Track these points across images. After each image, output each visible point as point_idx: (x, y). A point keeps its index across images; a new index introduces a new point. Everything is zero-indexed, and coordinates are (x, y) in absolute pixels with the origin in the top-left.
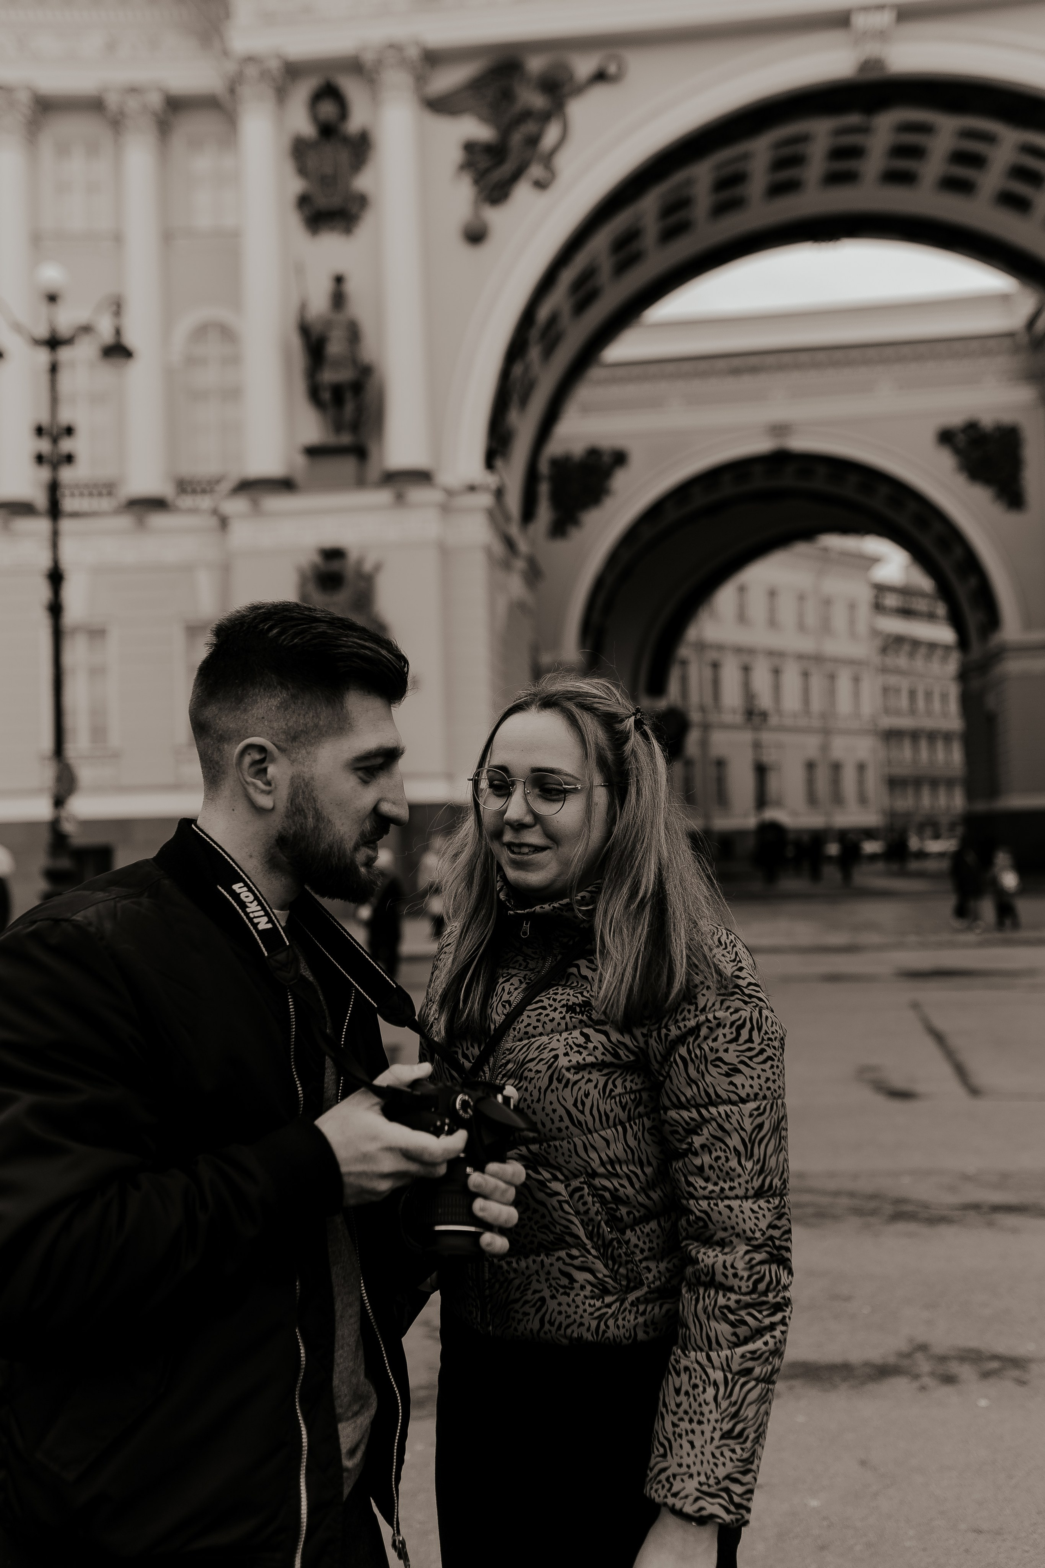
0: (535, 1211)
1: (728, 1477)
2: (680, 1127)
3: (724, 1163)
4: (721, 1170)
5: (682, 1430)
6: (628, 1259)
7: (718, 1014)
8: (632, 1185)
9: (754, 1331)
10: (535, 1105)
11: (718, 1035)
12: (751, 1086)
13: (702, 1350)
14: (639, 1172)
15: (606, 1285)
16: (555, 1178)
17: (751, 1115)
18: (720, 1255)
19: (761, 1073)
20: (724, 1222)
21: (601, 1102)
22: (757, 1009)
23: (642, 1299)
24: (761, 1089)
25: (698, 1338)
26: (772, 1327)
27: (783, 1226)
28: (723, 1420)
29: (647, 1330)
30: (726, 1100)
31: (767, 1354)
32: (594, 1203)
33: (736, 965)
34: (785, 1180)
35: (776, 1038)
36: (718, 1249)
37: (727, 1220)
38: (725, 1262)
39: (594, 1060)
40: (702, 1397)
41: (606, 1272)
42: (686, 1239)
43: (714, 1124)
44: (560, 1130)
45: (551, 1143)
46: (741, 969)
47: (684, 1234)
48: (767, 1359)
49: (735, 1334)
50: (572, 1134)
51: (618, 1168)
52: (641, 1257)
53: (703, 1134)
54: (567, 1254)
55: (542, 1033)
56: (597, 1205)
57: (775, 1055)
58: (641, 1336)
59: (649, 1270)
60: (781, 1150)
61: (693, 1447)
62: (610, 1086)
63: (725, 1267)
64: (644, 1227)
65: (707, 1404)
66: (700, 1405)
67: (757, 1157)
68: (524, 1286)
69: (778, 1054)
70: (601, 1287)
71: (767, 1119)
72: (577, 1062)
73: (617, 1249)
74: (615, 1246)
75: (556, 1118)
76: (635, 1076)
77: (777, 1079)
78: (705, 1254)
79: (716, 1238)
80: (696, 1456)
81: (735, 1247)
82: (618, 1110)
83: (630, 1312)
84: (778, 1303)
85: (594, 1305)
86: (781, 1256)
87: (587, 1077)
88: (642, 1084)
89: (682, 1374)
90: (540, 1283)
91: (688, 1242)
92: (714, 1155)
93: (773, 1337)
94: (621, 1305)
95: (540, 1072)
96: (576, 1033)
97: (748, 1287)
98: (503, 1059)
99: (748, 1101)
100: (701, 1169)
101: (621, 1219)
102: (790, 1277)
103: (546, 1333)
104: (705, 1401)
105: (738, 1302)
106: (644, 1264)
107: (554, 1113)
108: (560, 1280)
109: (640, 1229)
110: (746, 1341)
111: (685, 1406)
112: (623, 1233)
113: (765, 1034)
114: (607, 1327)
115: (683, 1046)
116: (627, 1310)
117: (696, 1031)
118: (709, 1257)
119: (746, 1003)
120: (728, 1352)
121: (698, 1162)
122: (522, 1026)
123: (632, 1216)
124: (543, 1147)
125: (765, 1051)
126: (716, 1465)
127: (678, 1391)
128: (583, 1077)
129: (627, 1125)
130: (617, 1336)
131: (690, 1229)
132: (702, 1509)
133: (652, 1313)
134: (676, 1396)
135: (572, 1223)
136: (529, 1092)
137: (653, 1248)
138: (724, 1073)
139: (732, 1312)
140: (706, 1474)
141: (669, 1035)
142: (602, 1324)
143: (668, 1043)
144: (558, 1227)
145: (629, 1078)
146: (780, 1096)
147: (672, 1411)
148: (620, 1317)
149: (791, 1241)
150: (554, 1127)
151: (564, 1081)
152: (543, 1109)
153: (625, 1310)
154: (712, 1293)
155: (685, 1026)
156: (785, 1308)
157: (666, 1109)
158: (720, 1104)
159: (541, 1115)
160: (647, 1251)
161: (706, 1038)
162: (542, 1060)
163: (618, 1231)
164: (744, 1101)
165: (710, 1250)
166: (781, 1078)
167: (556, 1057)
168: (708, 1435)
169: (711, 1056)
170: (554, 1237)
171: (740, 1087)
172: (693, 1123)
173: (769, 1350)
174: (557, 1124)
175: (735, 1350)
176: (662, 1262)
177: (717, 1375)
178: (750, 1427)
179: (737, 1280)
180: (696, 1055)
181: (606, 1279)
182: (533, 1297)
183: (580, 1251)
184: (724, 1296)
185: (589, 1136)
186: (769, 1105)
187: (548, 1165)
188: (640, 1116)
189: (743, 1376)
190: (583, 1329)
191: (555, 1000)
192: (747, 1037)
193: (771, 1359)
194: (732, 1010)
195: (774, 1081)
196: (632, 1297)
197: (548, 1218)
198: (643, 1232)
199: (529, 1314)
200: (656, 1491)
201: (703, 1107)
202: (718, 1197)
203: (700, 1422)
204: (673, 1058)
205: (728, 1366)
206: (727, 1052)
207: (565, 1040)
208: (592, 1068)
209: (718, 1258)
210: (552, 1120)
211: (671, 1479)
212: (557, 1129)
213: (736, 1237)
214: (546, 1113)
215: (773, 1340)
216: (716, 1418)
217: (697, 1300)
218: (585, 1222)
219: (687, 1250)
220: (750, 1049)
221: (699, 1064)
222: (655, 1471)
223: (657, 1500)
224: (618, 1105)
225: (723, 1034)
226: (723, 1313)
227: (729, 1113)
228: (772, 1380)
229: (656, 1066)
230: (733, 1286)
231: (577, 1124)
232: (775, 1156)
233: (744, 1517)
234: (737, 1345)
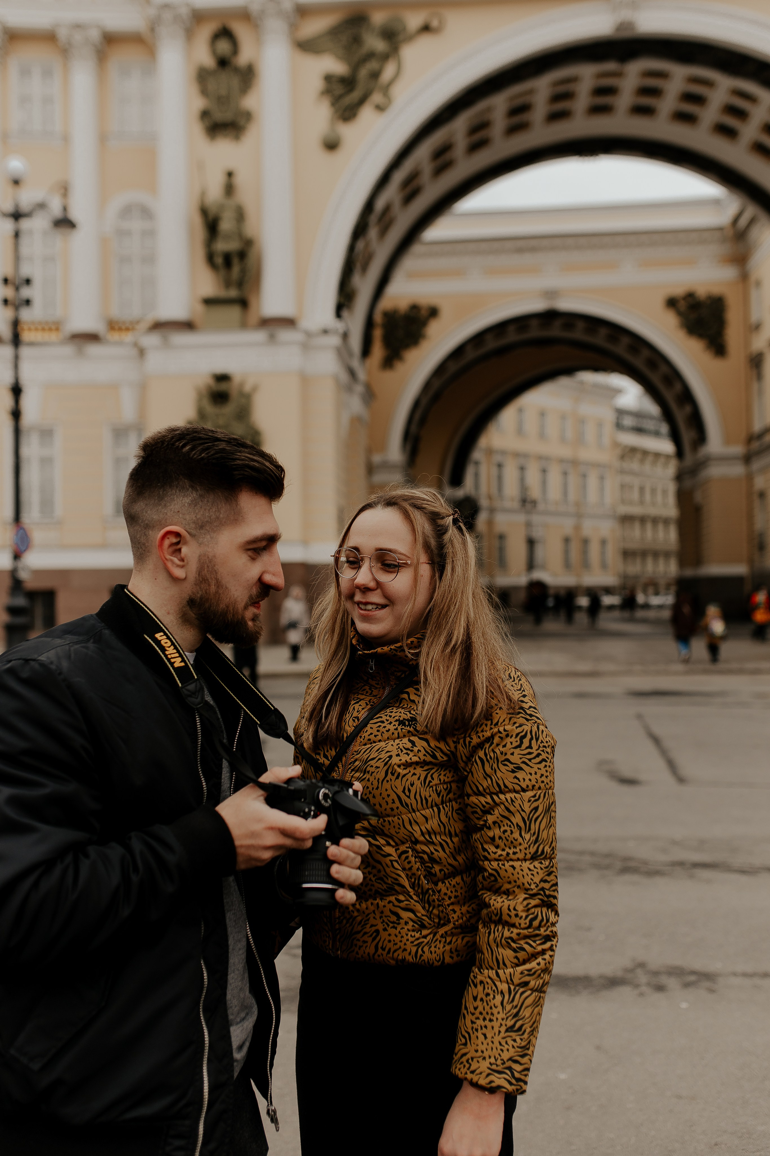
0: (374, 867)
1: (510, 1059)
2: (479, 809)
3: (510, 835)
4: (507, 840)
5: (478, 1026)
6: (440, 903)
7: (507, 728)
8: (444, 850)
9: (530, 955)
10: (375, 792)
11: (507, 743)
12: (530, 780)
13: (492, 969)
14: (449, 840)
15: (423, 921)
16: (389, 844)
17: (529, 801)
18: (505, 901)
19: (537, 770)
20: (509, 877)
21: (422, 790)
22: (536, 725)
23: (449, 933)
24: (537, 782)
25: (490, 960)
26: (543, 952)
27: (552, 880)
28: (507, 1018)
29: (452, 955)
30: (511, 789)
31: (540, 971)
32: (416, 862)
33: (521, 693)
34: (553, 848)
35: (549, 746)
36: (505, 897)
37: (511, 876)
38: (509, 906)
39: (418, 759)
40: (493, 1002)
41: (424, 912)
42: (482, 889)
43: (502, 806)
44: (392, 809)
45: (385, 819)
46: (524, 696)
47: (480, 886)
48: (540, 975)
49: (516, 957)
50: (401, 813)
51: (433, 837)
52: (449, 902)
53: (495, 814)
54: (396, 899)
55: (380, 740)
56: (418, 864)
57: (548, 758)
58: (448, 960)
59: (454, 911)
60: (551, 826)
61: (486, 1038)
62: (429, 778)
63: (509, 910)
64: (451, 881)
65: (496, 1007)
66: (491, 1008)
67: (534, 831)
68: (364, 922)
69: (550, 757)
70: (420, 923)
71: (541, 803)
72: (406, 761)
73: (432, 896)
74: (430, 894)
75: (390, 802)
76: (447, 771)
77: (549, 775)
78: (495, 900)
79: (503, 889)
80: (488, 1044)
81: (517, 895)
82: (434, 796)
83: (440, 942)
84: (548, 936)
85: (414, 936)
86: (550, 902)
87: (412, 771)
88: (452, 778)
89: (479, 986)
90: (376, 919)
91: (483, 892)
92: (502, 829)
93: (545, 959)
94: (434, 937)
95: (379, 767)
96: (405, 740)
97: (526, 923)
98: (352, 758)
99: (527, 791)
100: (493, 839)
101: (435, 875)
102: (556, 917)
103: (379, 956)
104: (494, 1005)
105: (518, 934)
106: (451, 907)
107: (388, 797)
108: (390, 917)
109: (449, 882)
110: (524, 962)
111: (480, 1009)
112: (436, 884)
113: (541, 743)
114: (424, 952)
115: (482, 750)
116: (438, 941)
117: (491, 739)
118: (498, 902)
119: (527, 720)
120: (512, 970)
121: (491, 834)
122: (366, 734)
123: (443, 872)
125: (541, 755)
126: (502, 1050)
128: (410, 772)
129: (441, 807)
130: (430, 959)
131: (485, 883)
132: (491, 1082)
133: (456, 943)
134: (474, 1002)
135: (400, 876)
136: (371, 782)
137: (458, 896)
138: (511, 770)
139: (514, 941)
140: (495, 1057)
141: (471, 742)
142: (420, 950)
143: (470, 748)
144: (390, 879)
145: (443, 773)
146: (550, 787)
147: (471, 1012)
148: (433, 945)
149: (558, 892)
150: (388, 807)
151: (396, 775)
152: (381, 794)
153: (436, 940)
154: (500, 928)
155: (483, 736)
156: (552, 939)
157: (469, 796)
158: (507, 792)
159: (379, 799)
160: (453, 898)
161: (498, 745)
162: (380, 759)
163: (433, 883)
164: (524, 790)
165: (499, 898)
166: (552, 775)
167: (390, 757)
168: (496, 1029)
169: (502, 758)
170: (386, 887)
171: (522, 780)
172: (487, 806)
173: (541, 969)
174: (391, 805)
175: (516, 968)
176: (464, 906)
177: (504, 987)
178: (526, 1024)
179: (518, 918)
180: (491, 758)
181: (424, 918)
182: (370, 929)
183: (405, 896)
184: (509, 930)
185: (413, 814)
186: (543, 793)
187: (383, 834)
188: (450, 800)
189: (522, 987)
190: (406, 954)
191: (390, 716)
192: (528, 744)
193: (542, 975)
194: (517, 725)
195: (547, 777)
196: (442, 931)
197: (383, 873)
198: (450, 884)
199: (367, 942)
200: (459, 1069)
201: (494, 794)
202: (505, 859)
203: (491, 1020)
204: (474, 758)
205: (511, 980)
206: (513, 755)
207: (397, 745)
208: (416, 765)
209: (504, 903)
210: (387, 802)
211: (470, 1061)
212: (390, 808)
213: (518, 888)
214: (383, 798)
215: (544, 962)
216: (503, 1017)
217: (490, 933)
218: (409, 876)
219: (482, 897)
220: (530, 753)
221: (492, 764)
222: (459, 1055)
223: (460, 1075)
224: (435, 792)
225: (510, 742)
226: (508, 942)
227: (514, 799)
228: (543, 990)
229: (462, 764)
230: (515, 923)
231: (404, 805)
232: (546, 830)
233: (521, 1087)
234: (518, 965)
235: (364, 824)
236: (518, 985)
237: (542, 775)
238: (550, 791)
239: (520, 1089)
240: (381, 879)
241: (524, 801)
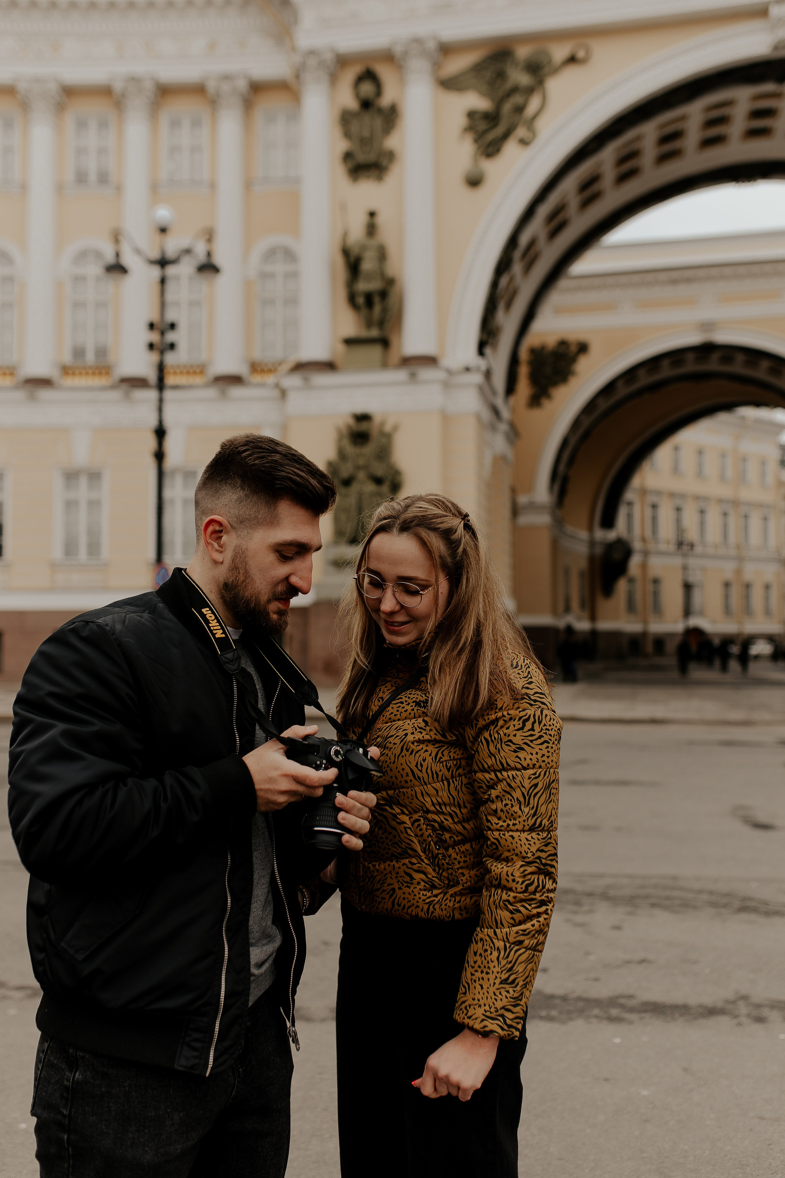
0: (390, 833)
1: (503, 1008)
2: (484, 784)
3: (510, 808)
5: (476, 978)
6: (449, 866)
7: (510, 712)
8: (453, 819)
9: (525, 917)
10: (392, 765)
11: (510, 725)
12: (531, 759)
13: (491, 928)
14: (458, 811)
15: (434, 882)
16: (403, 813)
17: (529, 778)
18: (505, 867)
19: (538, 751)
20: (508, 846)
21: (433, 765)
22: (540, 709)
23: (458, 893)
24: (537, 762)
25: (490, 920)
26: (539, 915)
27: (549, 851)
28: (502, 972)
29: (461, 913)
30: (513, 767)
31: (534, 932)
32: (427, 829)
33: (527, 680)
34: (552, 821)
35: (553, 730)
36: (505, 863)
37: (510, 845)
38: (507, 872)
39: (430, 738)
40: (490, 957)
41: (434, 875)
42: (485, 856)
43: (505, 782)
44: (406, 782)
45: (401, 790)
46: (530, 683)
48: (534, 935)
49: (512, 918)
50: (414, 785)
51: (443, 808)
52: (458, 866)
53: (498, 789)
54: (409, 861)
55: (399, 719)
56: (430, 831)
57: (551, 740)
59: (463, 875)
60: (551, 801)
61: (482, 988)
62: (440, 755)
63: (507, 875)
64: (461, 847)
65: (492, 962)
66: (488, 962)
67: (533, 805)
68: (380, 881)
70: (431, 884)
71: (540, 781)
72: (419, 738)
73: (442, 860)
74: (440, 858)
75: (405, 775)
76: (457, 749)
77: (551, 756)
78: (496, 866)
80: (484, 994)
81: (515, 863)
82: (445, 771)
83: (450, 901)
84: (543, 900)
85: (426, 895)
86: (547, 870)
87: (425, 748)
88: (461, 755)
89: (479, 943)
90: (392, 879)
91: (486, 859)
92: (504, 802)
93: (539, 922)
94: (444, 896)
95: (396, 744)
96: (420, 720)
97: (522, 888)
98: (375, 735)
99: (528, 769)
100: (495, 811)
101: (446, 841)
102: (554, 884)
103: (395, 911)
104: (491, 960)
105: (515, 897)
106: (460, 871)
107: (403, 771)
108: (405, 878)
109: (458, 848)
110: (520, 923)
111: (479, 963)
112: (446, 850)
113: (544, 726)
114: (435, 910)
115: (487, 732)
116: (448, 899)
117: (496, 722)
118: (498, 868)
119: (531, 705)
120: (508, 930)
121: (494, 807)
122: (388, 714)
123: (453, 839)
124: (396, 792)
125: (543, 737)
126: (496, 1000)
127: (475, 954)
128: (422, 748)
129: (451, 781)
131: (488, 850)
132: (485, 1026)
133: (464, 902)
134: (474, 956)
135: (413, 842)
136: (389, 756)
137: (467, 861)
138: (513, 750)
139: (511, 904)
140: (489, 1005)
141: (478, 724)
142: (431, 907)
143: (477, 729)
144: (404, 844)
145: (453, 750)
146: (552, 767)
147: (471, 965)
148: (443, 904)
149: (557, 862)
151: (410, 751)
152: (397, 767)
153: (446, 899)
154: (499, 891)
155: (488, 719)
156: (548, 904)
157: (476, 772)
158: (509, 770)
159: (394, 772)
160: (462, 862)
161: (502, 727)
162: (398, 736)
163: (443, 848)
164: (525, 769)
165: (500, 864)
167: (406, 735)
168: (492, 981)
169: (505, 739)
170: (401, 850)
171: (523, 759)
173: (535, 930)
174: (405, 778)
175: (512, 928)
176: (472, 871)
177: (500, 944)
178: (520, 977)
179: (515, 883)
180: (495, 738)
181: (434, 879)
182: (387, 888)
183: (417, 859)
184: (506, 894)
185: (425, 787)
186: (544, 771)
187: (399, 804)
188: (460, 775)
189: (517, 945)
190: (419, 910)
191: (408, 698)
192: (530, 727)
193: (536, 935)
194: (521, 710)
195: (548, 757)
196: (451, 891)
197: (397, 838)
198: (460, 850)
199: (385, 898)
200: (459, 1015)
201: (498, 771)
202: (506, 830)
203: (487, 973)
204: (480, 739)
205: (507, 938)
206: (516, 737)
207: (413, 724)
208: (429, 743)
209: (503, 869)
210: (401, 775)
211: (468, 1008)
212: (404, 781)
213: (516, 856)
214: (398, 771)
215: (538, 923)
216: (498, 971)
217: (490, 896)
218: (421, 842)
219: (486, 863)
220: (532, 735)
221: (496, 744)
222: (459, 1003)
223: (459, 1020)
224: (445, 768)
225: (513, 725)
226: (505, 905)
227: (515, 775)
228: (537, 948)
229: (469, 744)
230: (512, 887)
231: (417, 778)
232: (545, 805)
233: (513, 1033)
234: (514, 926)
235: (383, 794)
236: (513, 943)
237: (543, 755)
238: (552, 770)
239: (511, 1035)
240: (396, 843)
241: (525, 778)
